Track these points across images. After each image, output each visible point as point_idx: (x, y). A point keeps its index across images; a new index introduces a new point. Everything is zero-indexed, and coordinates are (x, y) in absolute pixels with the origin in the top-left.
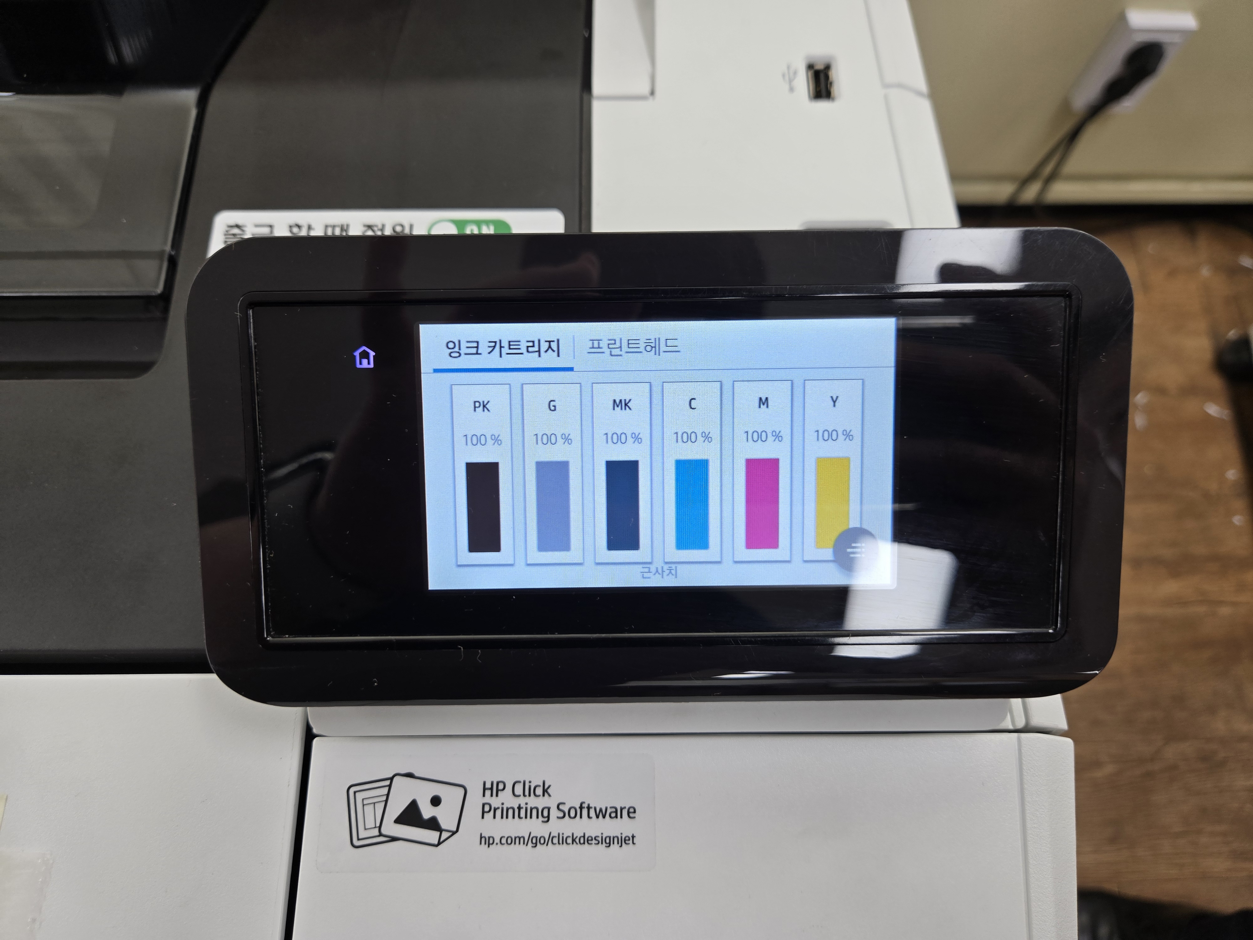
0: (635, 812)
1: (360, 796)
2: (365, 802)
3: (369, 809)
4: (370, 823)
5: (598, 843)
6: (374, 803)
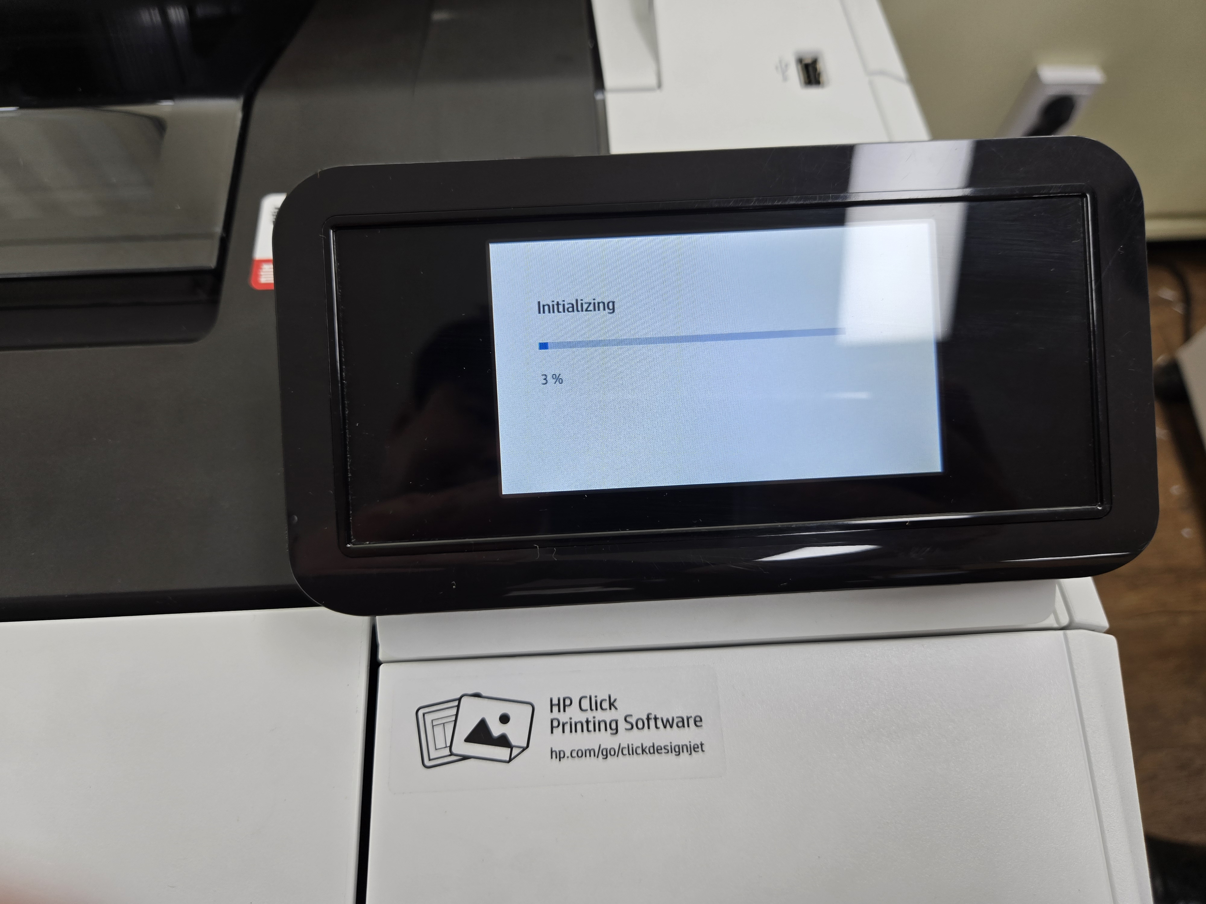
0: (701, 720)
1: (429, 718)
2: (434, 723)
3: (439, 730)
4: (440, 744)
5: (668, 752)
6: (444, 724)
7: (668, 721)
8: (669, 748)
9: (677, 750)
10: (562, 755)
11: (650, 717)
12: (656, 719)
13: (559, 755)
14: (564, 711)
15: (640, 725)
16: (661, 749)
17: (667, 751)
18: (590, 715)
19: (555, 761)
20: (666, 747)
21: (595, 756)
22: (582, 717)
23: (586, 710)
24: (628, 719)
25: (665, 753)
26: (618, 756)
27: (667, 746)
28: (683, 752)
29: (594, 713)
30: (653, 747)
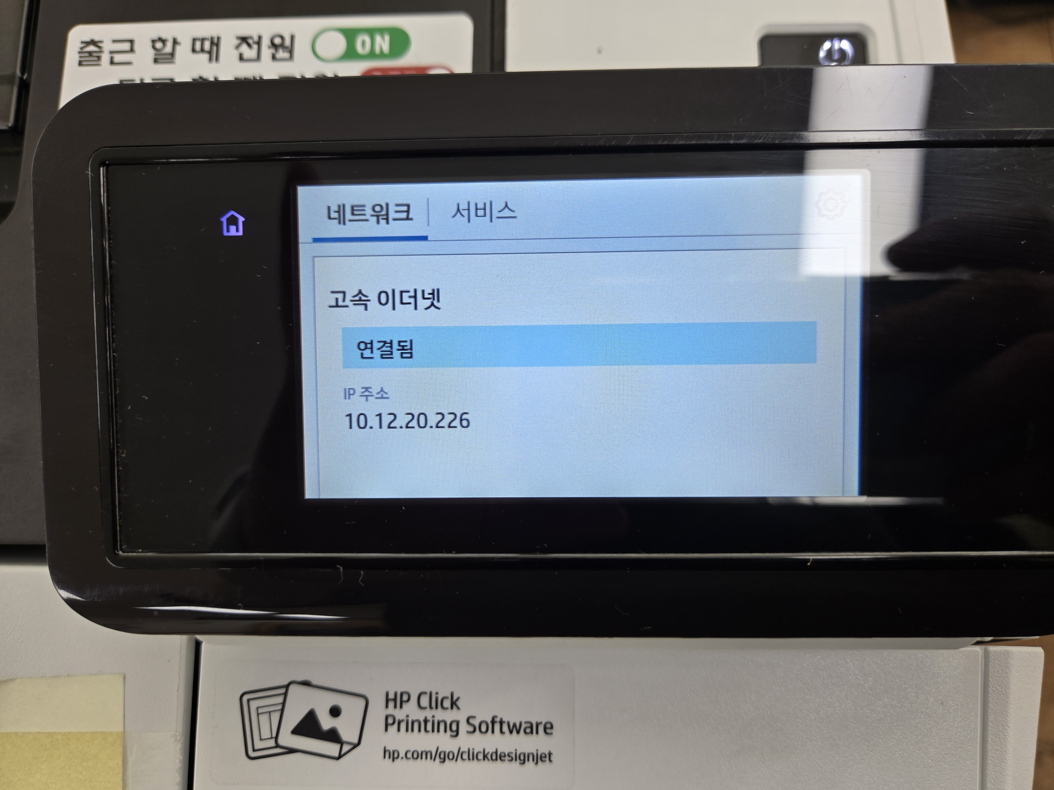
0: (552, 727)
1: (254, 705)
2: (260, 711)
3: (264, 719)
4: (266, 733)
5: (512, 760)
6: (270, 712)
7: (515, 725)
8: (514, 756)
9: (522, 758)
10: (396, 755)
11: (496, 719)
12: (501, 723)
13: (392, 755)
14: (401, 707)
15: (484, 728)
16: (505, 756)
17: (510, 759)
18: (428, 714)
19: (388, 761)
20: (510, 754)
21: (431, 758)
22: (420, 715)
23: (425, 708)
24: (471, 721)
25: (508, 760)
26: (456, 760)
27: (512, 753)
28: (528, 760)
29: (434, 712)
30: (496, 753)
